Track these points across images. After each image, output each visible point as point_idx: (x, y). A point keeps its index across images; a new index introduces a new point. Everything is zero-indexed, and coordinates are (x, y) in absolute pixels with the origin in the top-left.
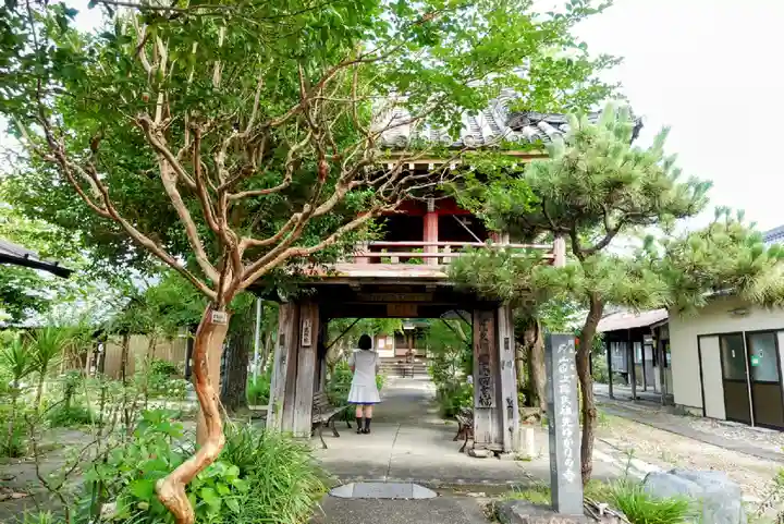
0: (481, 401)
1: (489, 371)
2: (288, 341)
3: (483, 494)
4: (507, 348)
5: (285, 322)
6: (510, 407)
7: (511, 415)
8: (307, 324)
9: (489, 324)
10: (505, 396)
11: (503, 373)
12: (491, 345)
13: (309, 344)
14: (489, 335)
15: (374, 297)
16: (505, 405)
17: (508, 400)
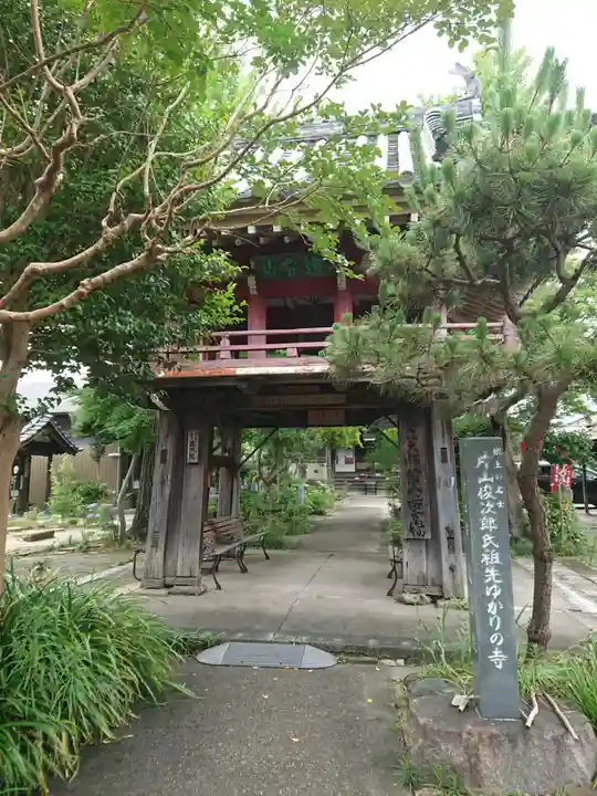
0: (412, 530)
1: (420, 490)
2: (170, 458)
3: (401, 662)
4: (444, 460)
5: (167, 436)
6: (451, 538)
7: (452, 548)
8: (193, 437)
9: (420, 433)
10: (443, 524)
11: (440, 493)
12: (423, 459)
13: (196, 461)
14: (420, 443)
15: (275, 401)
16: (443, 536)
17: (447, 528)
